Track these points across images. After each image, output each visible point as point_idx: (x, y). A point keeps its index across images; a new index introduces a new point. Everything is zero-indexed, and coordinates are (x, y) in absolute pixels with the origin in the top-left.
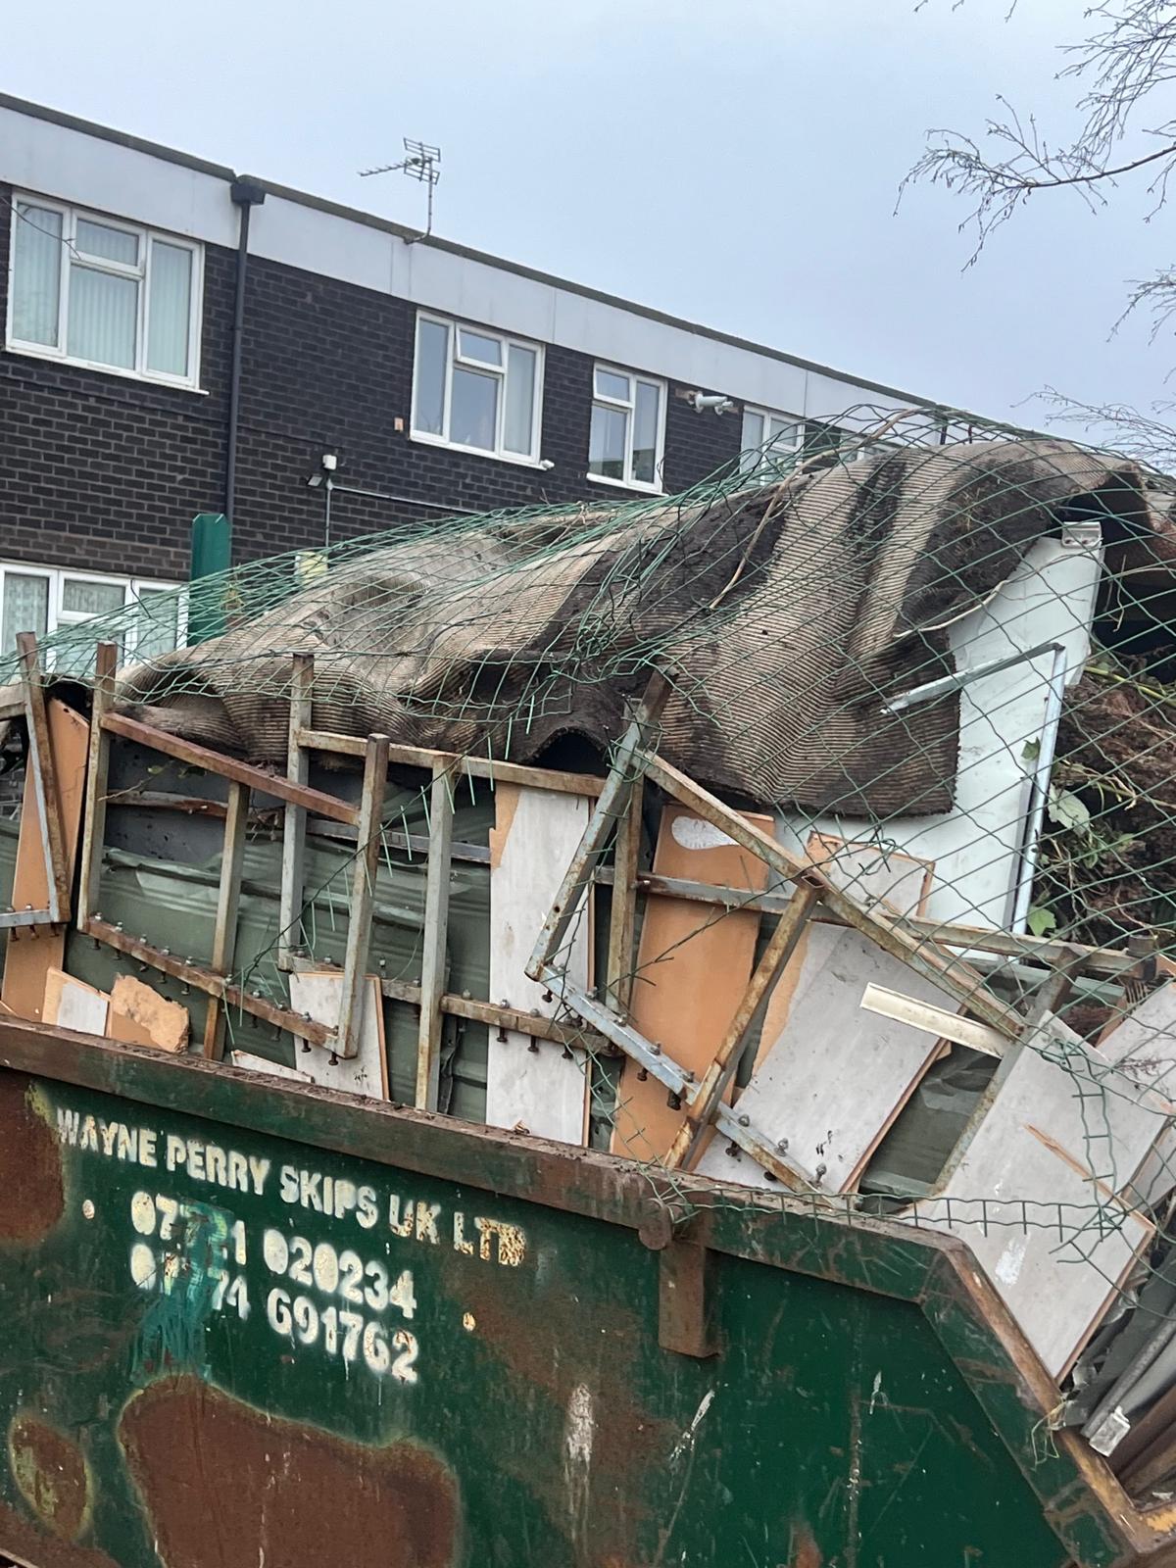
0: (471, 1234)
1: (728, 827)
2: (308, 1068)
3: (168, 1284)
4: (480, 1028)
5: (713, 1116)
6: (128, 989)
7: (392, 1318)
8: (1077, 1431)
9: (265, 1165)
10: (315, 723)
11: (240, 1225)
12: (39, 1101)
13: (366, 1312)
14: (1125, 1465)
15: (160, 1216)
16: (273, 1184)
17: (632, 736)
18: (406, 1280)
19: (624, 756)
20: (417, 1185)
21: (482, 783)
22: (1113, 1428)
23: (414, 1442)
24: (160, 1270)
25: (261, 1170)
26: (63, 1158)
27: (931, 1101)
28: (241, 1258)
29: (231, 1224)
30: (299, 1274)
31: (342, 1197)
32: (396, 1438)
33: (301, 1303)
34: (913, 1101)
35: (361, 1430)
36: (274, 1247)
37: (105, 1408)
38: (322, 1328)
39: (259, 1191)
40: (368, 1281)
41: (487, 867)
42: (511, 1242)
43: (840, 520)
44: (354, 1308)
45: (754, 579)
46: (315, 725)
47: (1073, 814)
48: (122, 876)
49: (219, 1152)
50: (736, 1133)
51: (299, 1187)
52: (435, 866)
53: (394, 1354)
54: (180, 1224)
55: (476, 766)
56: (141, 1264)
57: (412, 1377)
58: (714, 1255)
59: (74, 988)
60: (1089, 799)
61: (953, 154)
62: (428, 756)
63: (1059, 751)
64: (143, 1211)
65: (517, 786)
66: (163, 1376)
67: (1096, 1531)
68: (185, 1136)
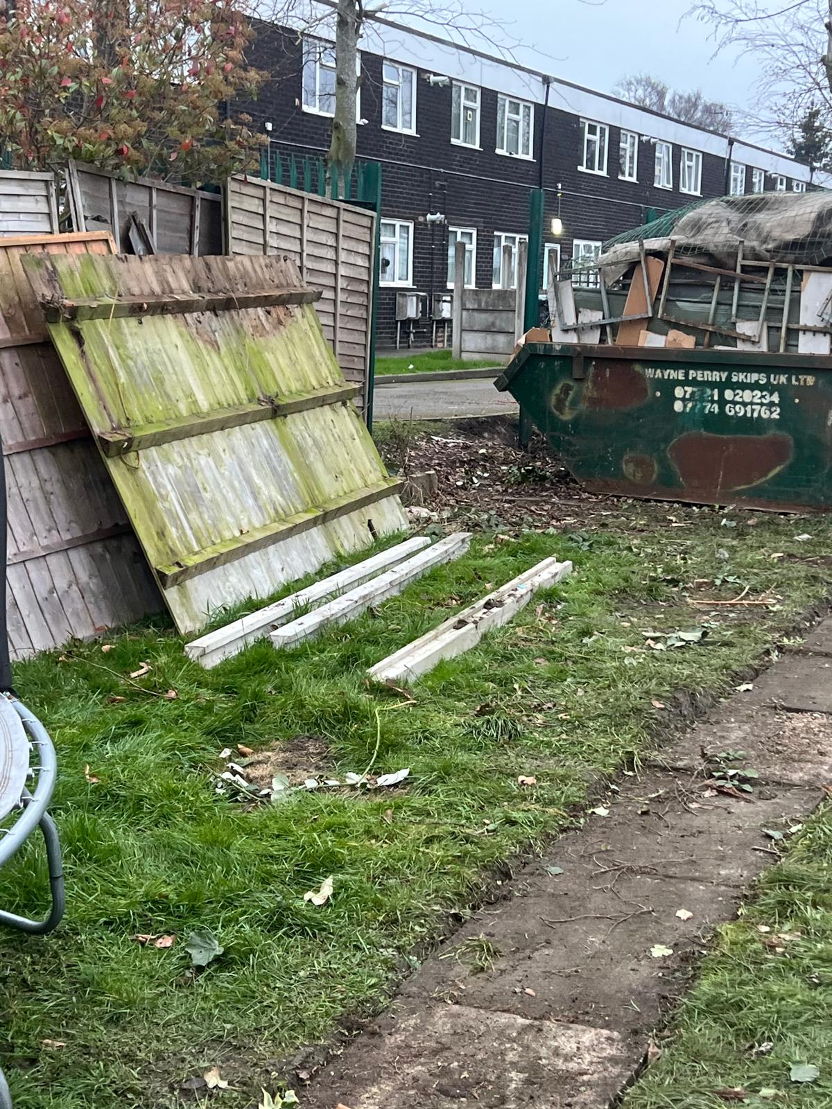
0: (797, 380)
2: (741, 347)
3: (688, 410)
4: (798, 330)
6: (673, 334)
7: (772, 404)
9: (726, 374)
10: (744, 258)
11: (716, 390)
12: (638, 368)
13: (762, 404)
15: (686, 392)
16: (729, 377)
18: (776, 394)
20: (778, 370)
21: (799, 270)
23: (777, 432)
24: (685, 406)
25: (724, 375)
26: (648, 381)
28: (716, 398)
29: (713, 390)
30: (738, 399)
31: (754, 377)
32: (771, 433)
33: (737, 407)
35: (759, 434)
36: (728, 394)
37: (662, 447)
38: (746, 411)
39: (723, 380)
40: (763, 397)
41: (800, 292)
42: (810, 380)
44: (757, 404)
46: (743, 259)
48: (671, 303)
49: (709, 373)
51: (738, 377)
52: (788, 293)
53: (771, 413)
54: (693, 393)
55: (799, 267)
56: (678, 406)
57: (778, 417)
59: (651, 335)
61: (704, 7)
62: (784, 265)
64: (679, 392)
65: (809, 271)
66: (685, 434)
68: (696, 370)
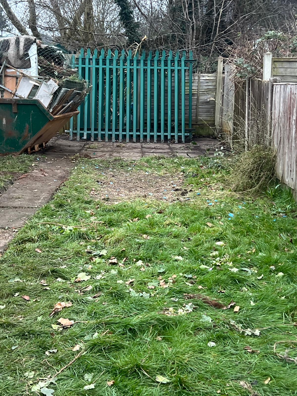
1: (14, 69)
5: (15, 93)
8: (49, 111)
14: (52, 113)
17: (4, 62)
19: (4, 64)
22: (51, 110)
27: (33, 90)
34: (31, 90)
43: (14, 43)
45: (8, 48)
47: (39, 68)
50: (17, 95)
58: (17, 104)
60: (40, 66)
63: (38, 62)
67: (51, 117)
